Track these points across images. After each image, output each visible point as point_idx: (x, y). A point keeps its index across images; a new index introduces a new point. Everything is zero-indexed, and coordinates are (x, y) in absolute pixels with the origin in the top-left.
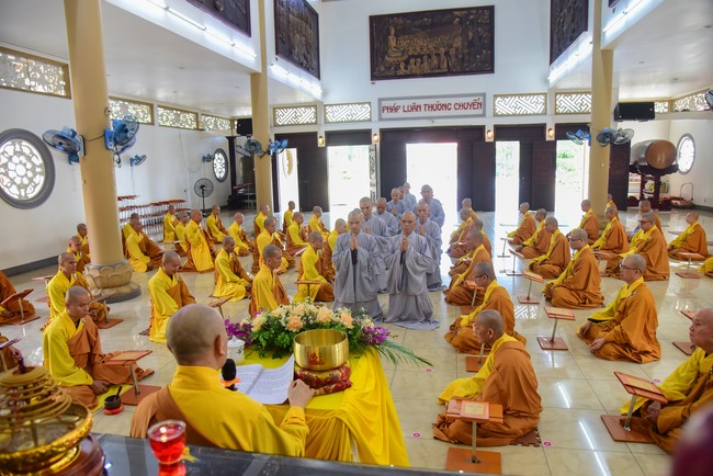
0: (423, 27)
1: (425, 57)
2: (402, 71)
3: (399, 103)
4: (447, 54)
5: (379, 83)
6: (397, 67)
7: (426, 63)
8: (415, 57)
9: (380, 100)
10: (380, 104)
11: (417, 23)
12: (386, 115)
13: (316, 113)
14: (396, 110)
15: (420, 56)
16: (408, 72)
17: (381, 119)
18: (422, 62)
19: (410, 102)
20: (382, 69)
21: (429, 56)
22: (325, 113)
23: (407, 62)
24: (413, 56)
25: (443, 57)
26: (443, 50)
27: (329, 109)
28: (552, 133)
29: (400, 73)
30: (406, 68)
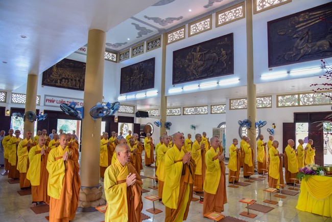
0: (70, 66)
1: (70, 80)
2: (58, 84)
3: (55, 98)
4: (79, 81)
5: (46, 87)
6: (56, 82)
7: (70, 83)
8: (65, 79)
9: (45, 96)
10: (45, 98)
11: (67, 64)
12: (47, 103)
13: (6, 96)
14: (53, 102)
15: (68, 79)
16: (61, 85)
17: (45, 105)
18: (68, 82)
19: (60, 99)
20: (49, 81)
21: (72, 80)
22: (12, 98)
23: (61, 80)
24: (64, 78)
25: (77, 82)
26: (78, 79)
27: (14, 96)
28: (117, 119)
29: (57, 84)
30: (60, 83)
